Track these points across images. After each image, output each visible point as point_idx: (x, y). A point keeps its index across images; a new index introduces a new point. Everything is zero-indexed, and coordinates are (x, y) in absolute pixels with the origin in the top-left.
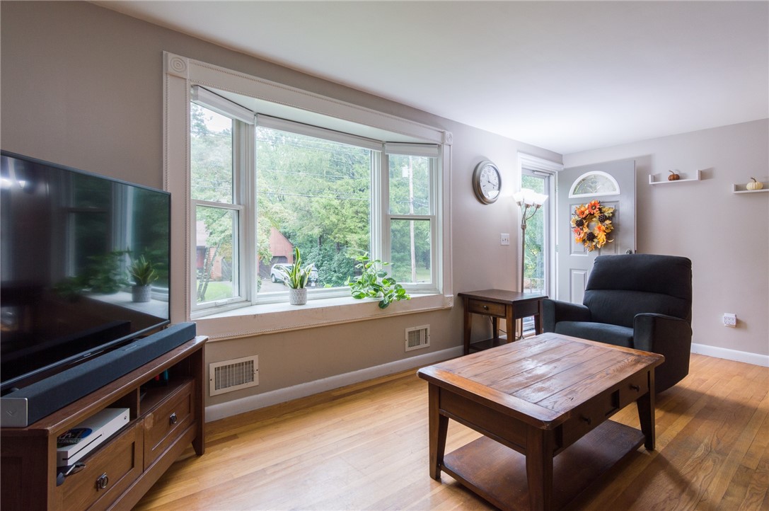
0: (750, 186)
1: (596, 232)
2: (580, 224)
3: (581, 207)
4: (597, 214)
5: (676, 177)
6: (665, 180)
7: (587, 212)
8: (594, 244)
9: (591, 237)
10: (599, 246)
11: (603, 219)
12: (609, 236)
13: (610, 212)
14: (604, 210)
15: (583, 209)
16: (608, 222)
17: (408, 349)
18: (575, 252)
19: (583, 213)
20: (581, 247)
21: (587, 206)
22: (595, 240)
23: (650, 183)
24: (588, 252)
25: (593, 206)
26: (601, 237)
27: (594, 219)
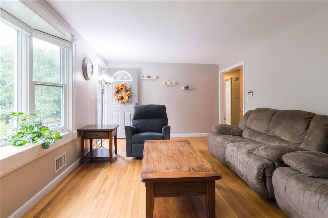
0: (168, 83)
1: (124, 96)
2: (117, 92)
3: (118, 85)
4: (124, 88)
5: (149, 77)
6: (146, 78)
7: (121, 87)
8: (123, 101)
9: (122, 98)
10: (125, 102)
11: (127, 91)
12: (129, 97)
13: (129, 88)
14: (127, 87)
15: (118, 86)
16: (129, 92)
17: (56, 172)
18: (114, 104)
19: (118, 88)
20: (117, 102)
21: (120, 85)
22: (124, 99)
23: (142, 78)
24: (120, 104)
25: (123, 85)
26: (126, 98)
27: (123, 91)
